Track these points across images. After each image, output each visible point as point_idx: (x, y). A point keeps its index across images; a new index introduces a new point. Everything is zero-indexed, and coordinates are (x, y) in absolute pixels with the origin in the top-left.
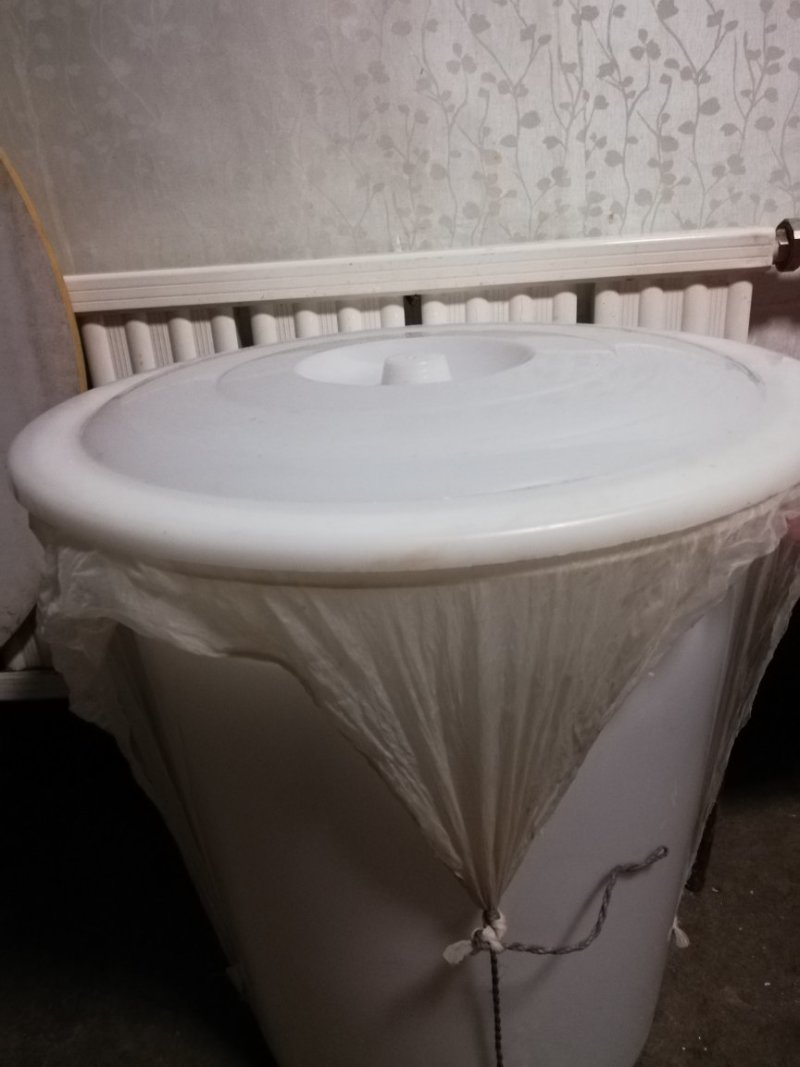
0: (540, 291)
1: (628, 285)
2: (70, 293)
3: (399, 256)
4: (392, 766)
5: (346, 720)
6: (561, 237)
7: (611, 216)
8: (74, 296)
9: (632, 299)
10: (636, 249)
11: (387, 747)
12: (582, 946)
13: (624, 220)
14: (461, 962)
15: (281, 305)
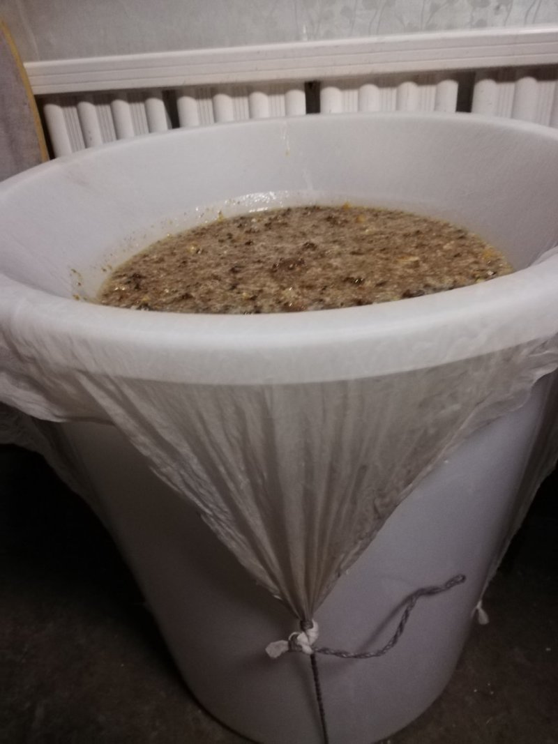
0: (425, 79)
1: (505, 75)
2: (30, 78)
3: (306, 44)
4: (212, 520)
5: (169, 483)
6: (450, 27)
7: (498, 8)
8: (33, 80)
9: (509, 87)
10: (515, 39)
11: (207, 506)
12: (380, 653)
13: (509, 11)
14: (278, 657)
15: (201, 89)
